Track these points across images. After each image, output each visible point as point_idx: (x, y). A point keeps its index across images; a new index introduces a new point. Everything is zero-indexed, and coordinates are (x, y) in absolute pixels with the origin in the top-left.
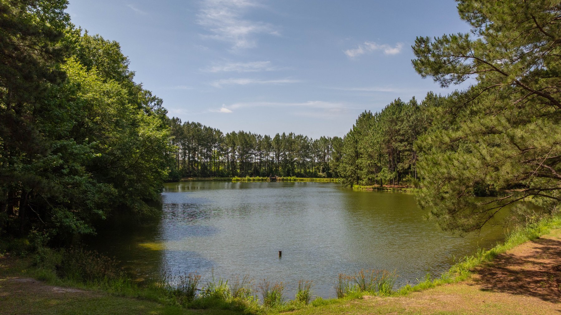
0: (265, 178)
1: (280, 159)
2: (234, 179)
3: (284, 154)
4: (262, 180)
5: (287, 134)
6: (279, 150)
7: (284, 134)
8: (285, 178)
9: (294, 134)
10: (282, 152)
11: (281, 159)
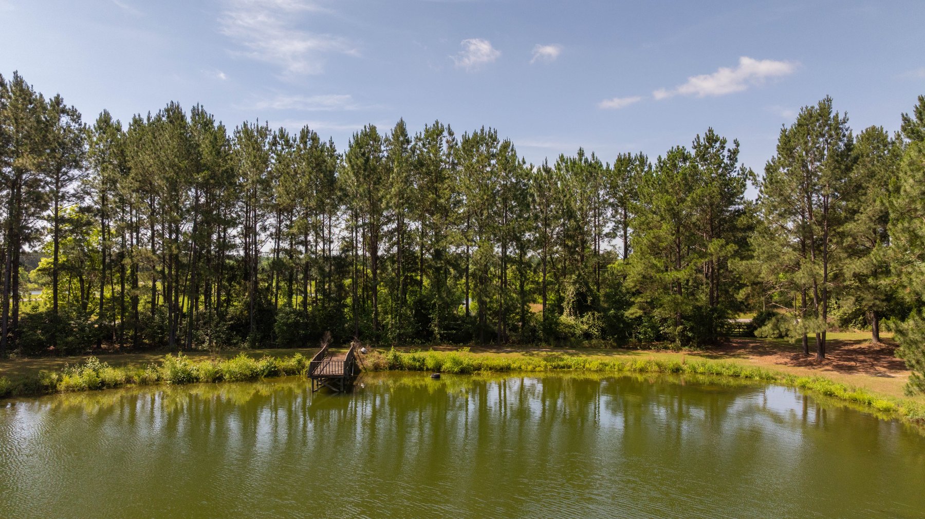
0: (292, 362)
1: (380, 253)
2: (77, 378)
3: (401, 229)
4: (273, 374)
5: (414, 131)
6: (375, 210)
7: (401, 129)
8: (406, 357)
9: (451, 134)
10: (389, 220)
11: (388, 251)
